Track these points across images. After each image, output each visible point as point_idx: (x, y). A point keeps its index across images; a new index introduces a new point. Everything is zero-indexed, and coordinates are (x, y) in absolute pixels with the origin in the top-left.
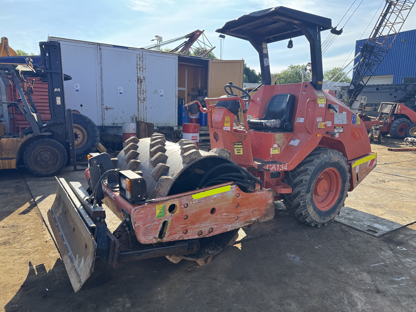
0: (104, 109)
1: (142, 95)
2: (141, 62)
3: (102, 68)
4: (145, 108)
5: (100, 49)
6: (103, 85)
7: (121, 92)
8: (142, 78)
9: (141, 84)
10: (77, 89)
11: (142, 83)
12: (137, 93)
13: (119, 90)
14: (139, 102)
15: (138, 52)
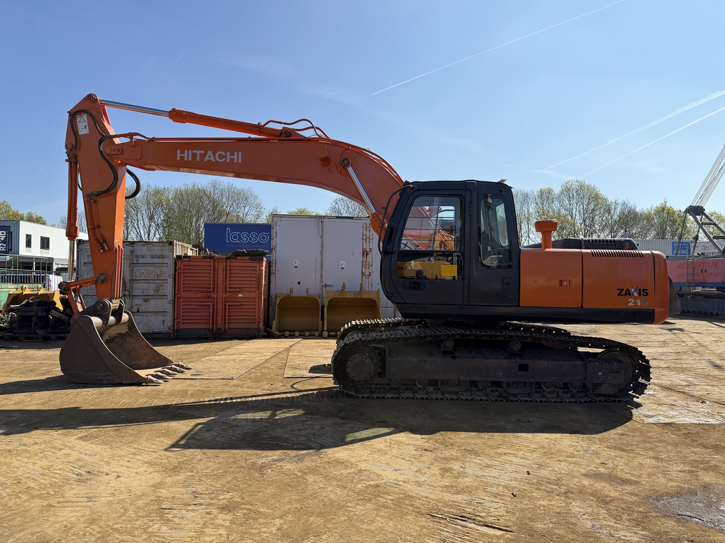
0: (323, 286)
1: (367, 269)
2: (368, 232)
3: (324, 242)
4: (370, 285)
5: (322, 222)
6: (324, 260)
7: (342, 266)
8: (368, 250)
9: (366, 257)
10: (296, 265)
11: (368, 256)
12: (361, 268)
13: (340, 265)
14: (364, 277)
15: (364, 222)
